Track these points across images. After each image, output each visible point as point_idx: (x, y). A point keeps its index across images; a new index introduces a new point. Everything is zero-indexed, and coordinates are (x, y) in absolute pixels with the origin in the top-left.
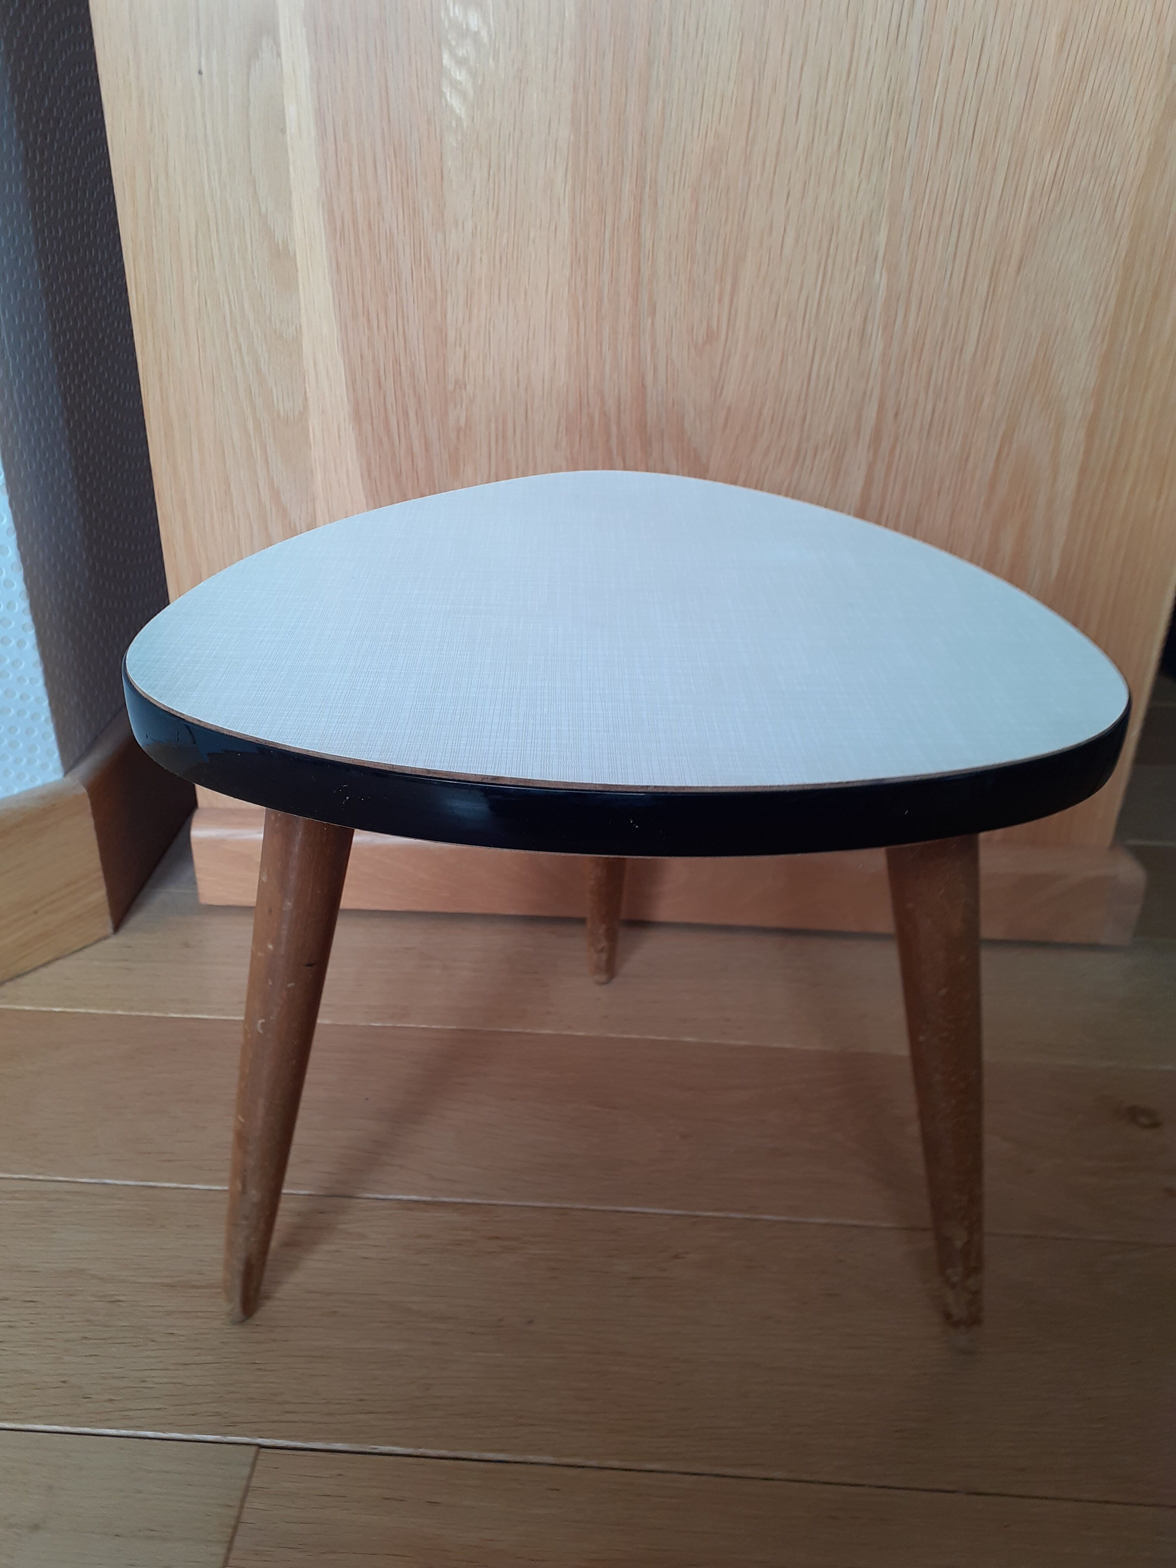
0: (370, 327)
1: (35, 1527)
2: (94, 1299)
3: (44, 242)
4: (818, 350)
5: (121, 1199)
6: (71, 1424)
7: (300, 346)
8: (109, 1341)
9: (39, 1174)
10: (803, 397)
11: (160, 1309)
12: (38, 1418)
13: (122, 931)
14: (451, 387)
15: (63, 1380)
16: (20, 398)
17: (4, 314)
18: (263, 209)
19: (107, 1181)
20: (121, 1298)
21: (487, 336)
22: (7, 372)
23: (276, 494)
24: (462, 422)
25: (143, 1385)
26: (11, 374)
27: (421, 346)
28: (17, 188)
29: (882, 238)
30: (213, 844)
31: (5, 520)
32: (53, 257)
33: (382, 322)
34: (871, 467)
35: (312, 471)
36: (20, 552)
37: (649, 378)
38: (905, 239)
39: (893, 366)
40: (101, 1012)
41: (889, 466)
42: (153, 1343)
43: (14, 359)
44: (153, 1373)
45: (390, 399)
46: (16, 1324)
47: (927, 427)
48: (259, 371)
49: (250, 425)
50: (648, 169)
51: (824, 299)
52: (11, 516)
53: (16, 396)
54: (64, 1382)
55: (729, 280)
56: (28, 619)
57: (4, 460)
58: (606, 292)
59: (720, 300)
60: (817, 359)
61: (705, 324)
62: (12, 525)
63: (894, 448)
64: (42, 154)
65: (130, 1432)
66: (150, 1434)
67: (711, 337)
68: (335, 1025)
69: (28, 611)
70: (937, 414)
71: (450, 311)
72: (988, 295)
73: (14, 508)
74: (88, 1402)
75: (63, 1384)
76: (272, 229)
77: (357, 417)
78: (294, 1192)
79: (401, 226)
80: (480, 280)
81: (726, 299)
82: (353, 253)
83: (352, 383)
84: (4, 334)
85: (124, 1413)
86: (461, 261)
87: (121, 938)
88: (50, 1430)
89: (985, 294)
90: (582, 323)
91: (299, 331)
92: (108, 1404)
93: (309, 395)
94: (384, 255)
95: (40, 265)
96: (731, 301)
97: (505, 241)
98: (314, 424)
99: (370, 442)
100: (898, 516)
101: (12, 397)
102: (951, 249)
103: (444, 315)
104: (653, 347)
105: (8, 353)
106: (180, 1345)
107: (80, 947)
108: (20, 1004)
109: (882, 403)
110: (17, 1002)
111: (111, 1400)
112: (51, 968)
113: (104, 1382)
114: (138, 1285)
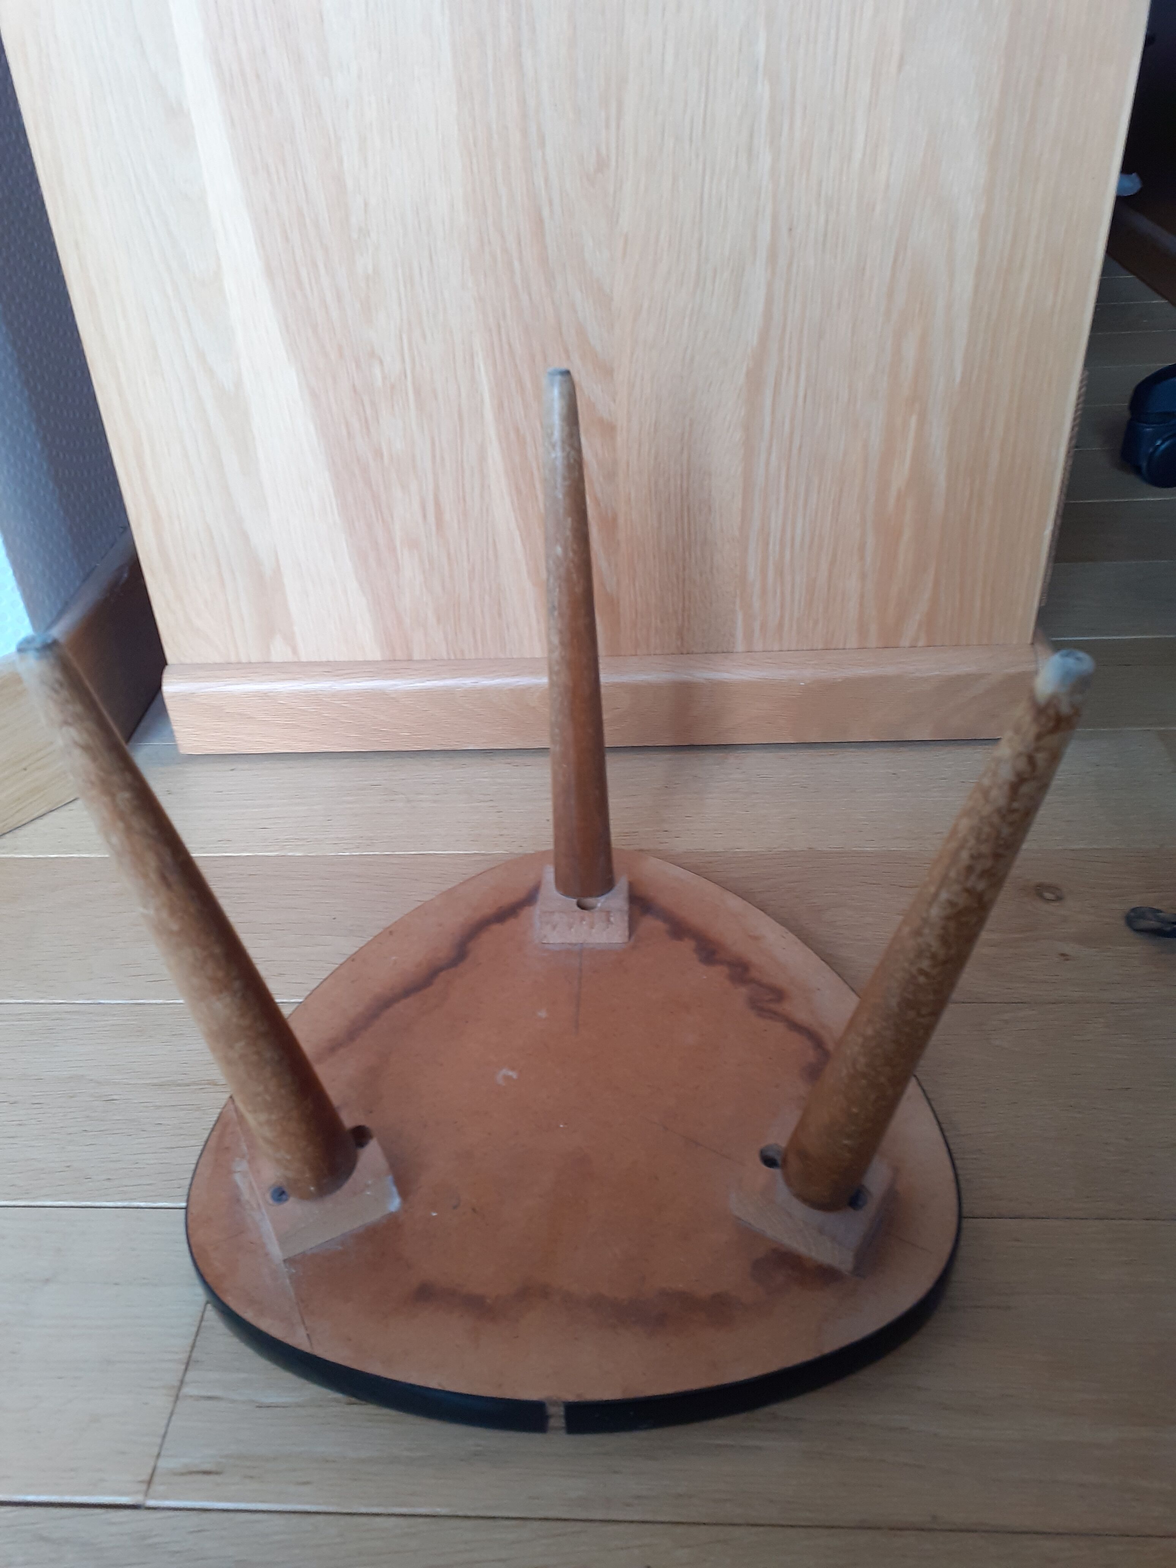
0: (270, 180)
1: (47, 1281)
2: (93, 1099)
4: (708, 172)
5: (114, 1015)
6: (74, 1199)
8: (106, 1132)
9: (42, 998)
10: (697, 220)
12: (47, 1196)
14: (355, 235)
15: (67, 1165)
18: (153, 67)
19: (101, 1001)
20: (115, 1097)
21: (384, 181)
23: (201, 355)
24: (370, 270)
25: (136, 1166)
27: (323, 195)
29: (760, 45)
30: (186, 697)
33: (282, 174)
34: (770, 285)
35: (233, 330)
37: (546, 213)
38: (782, 44)
39: (782, 179)
40: (93, 856)
41: (788, 283)
42: (143, 1132)
44: (145, 1156)
45: (299, 253)
46: (25, 1122)
47: (821, 241)
48: (170, 232)
49: (169, 288)
51: (709, 117)
54: (68, 1167)
55: (614, 105)
58: (494, 127)
59: (607, 127)
61: (594, 151)
63: (790, 265)
66: (142, 1204)
67: (602, 165)
70: (830, 227)
71: (345, 158)
72: (871, 99)
74: (89, 1182)
75: (68, 1169)
76: (164, 87)
77: (269, 272)
79: (288, 75)
80: (371, 125)
81: (613, 124)
82: (244, 104)
83: (260, 239)
85: (120, 1189)
86: (350, 106)
88: (57, 1205)
91: (203, 190)
92: (107, 1183)
93: (220, 253)
96: (618, 127)
98: (230, 283)
103: (341, 161)
104: (546, 180)
106: (168, 1133)
107: (72, 799)
108: (18, 853)
109: (775, 218)
110: (17, 851)
111: (109, 1179)
112: (46, 819)
113: (103, 1165)
114: (130, 1086)
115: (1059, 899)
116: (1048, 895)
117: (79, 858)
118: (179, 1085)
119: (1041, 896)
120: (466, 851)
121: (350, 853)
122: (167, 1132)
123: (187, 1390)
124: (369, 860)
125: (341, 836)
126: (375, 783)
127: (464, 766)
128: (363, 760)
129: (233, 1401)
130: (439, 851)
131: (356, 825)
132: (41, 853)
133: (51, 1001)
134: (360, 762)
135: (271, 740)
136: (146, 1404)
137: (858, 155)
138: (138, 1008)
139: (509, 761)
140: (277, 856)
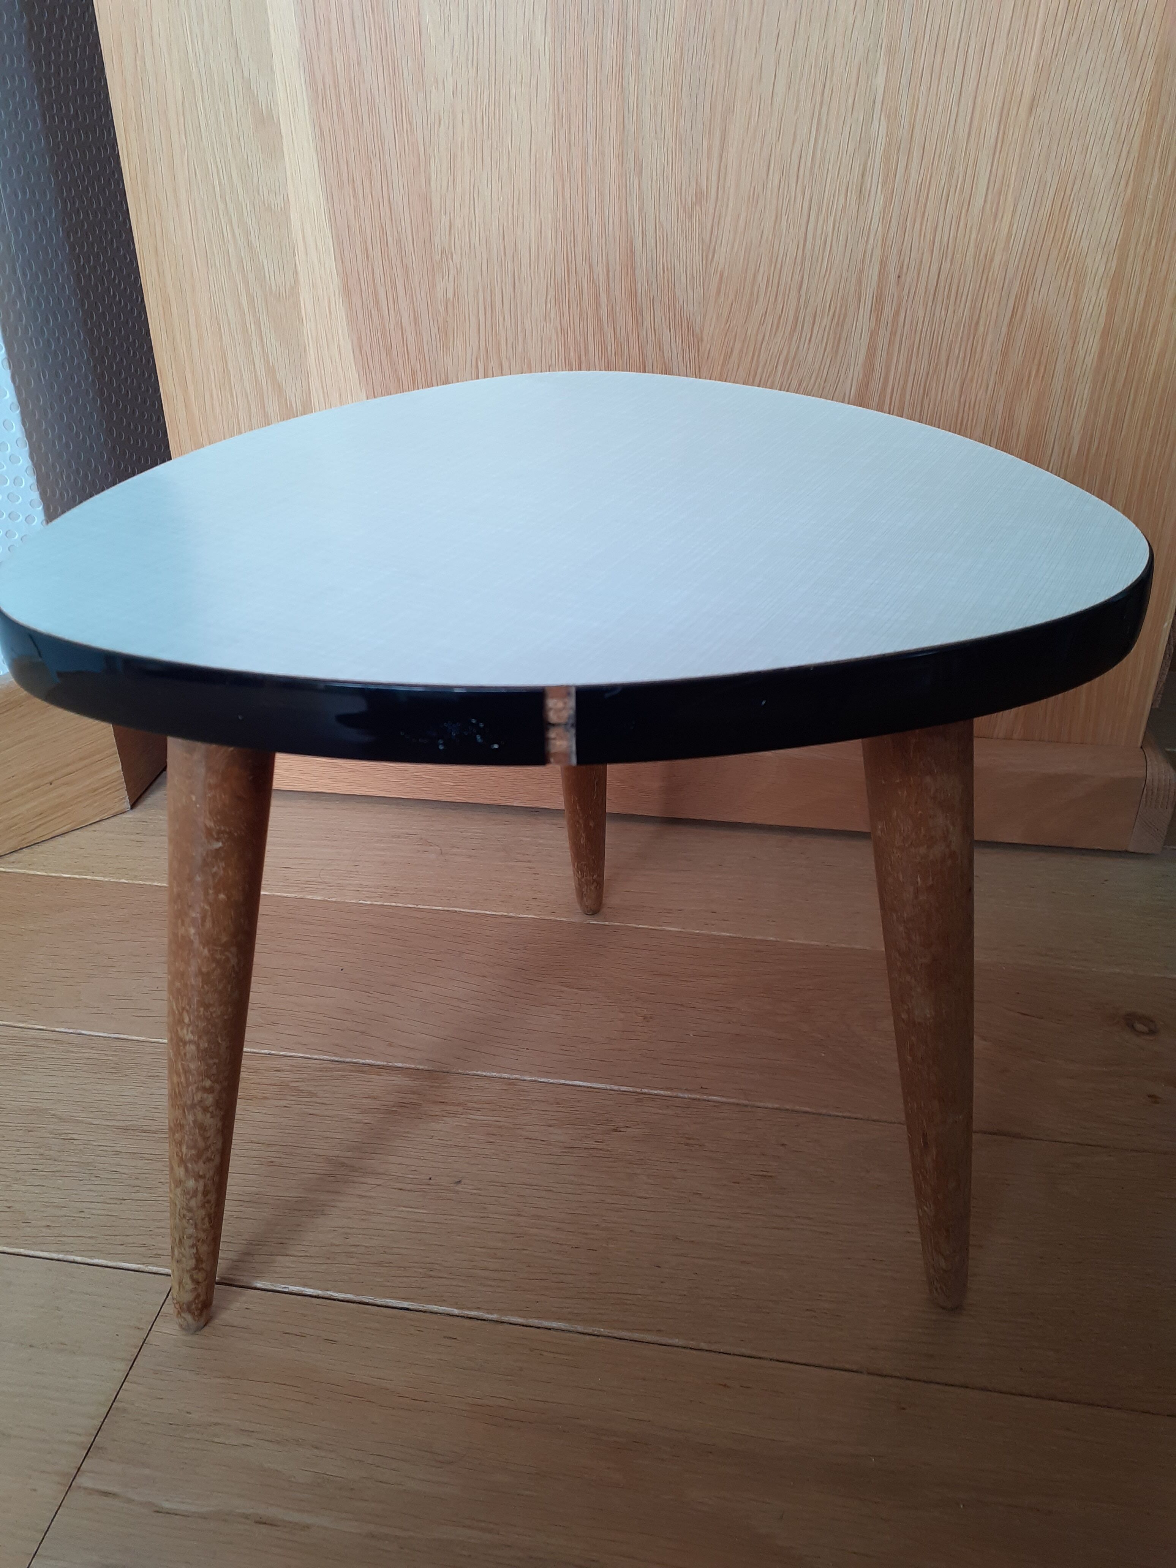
0: (355, 196)
2: (50, 1136)
3: (52, 118)
4: (814, 208)
5: (92, 1048)
7: (288, 219)
8: (57, 1174)
9: (23, 1022)
10: (799, 261)
11: (108, 1149)
13: (139, 807)
14: (437, 257)
15: (8, 1205)
16: (24, 275)
17: (4, 188)
18: (246, 74)
19: (83, 1032)
20: (75, 1137)
21: (472, 202)
22: (9, 248)
23: (271, 371)
24: (450, 295)
25: (81, 1215)
26: (14, 249)
27: (407, 215)
28: (20, 62)
29: (880, 80)
31: (8, 396)
32: (63, 134)
33: (367, 190)
34: (873, 334)
35: (305, 347)
36: (25, 429)
37: (638, 242)
38: (904, 81)
39: (894, 223)
41: (893, 333)
42: (96, 1179)
43: (17, 233)
44: (92, 1205)
45: (378, 271)
47: (932, 292)
48: (249, 244)
49: (244, 300)
50: (630, 15)
51: (818, 152)
52: (14, 393)
53: (19, 273)
54: (9, 1207)
55: (718, 134)
56: (35, 495)
57: (6, 335)
58: (590, 151)
59: (709, 155)
60: (812, 218)
61: (693, 184)
62: (15, 400)
63: (897, 314)
64: (50, 29)
65: (61, 1256)
67: (700, 197)
68: (324, 901)
69: (35, 487)
70: (943, 277)
71: (433, 177)
72: (996, 143)
73: (17, 384)
74: (27, 1227)
75: (8, 1210)
76: (256, 94)
77: (347, 292)
78: (255, 1051)
79: (381, 86)
80: (462, 143)
81: (716, 154)
82: (335, 117)
83: (340, 256)
84: (5, 209)
85: (58, 1238)
86: (442, 122)
87: (137, 814)
89: (993, 140)
90: (567, 185)
91: (287, 202)
92: (44, 1230)
93: (299, 268)
94: (366, 118)
95: (48, 143)
96: (721, 156)
97: (486, 101)
98: (305, 297)
99: (360, 317)
100: (904, 389)
101: (15, 272)
102: (955, 90)
103: (428, 182)
105: (9, 228)
106: (122, 1183)
107: (98, 820)
108: (33, 869)
109: (883, 264)
110: (31, 867)
111: (48, 1226)
112: (67, 837)
113: (45, 1209)
114: (93, 1126)
115: (1152, 1032)
116: (1139, 1027)
117: (92, 880)
118: (144, 1131)
119: (1133, 1027)
120: (495, 911)
121: (371, 901)
122: (121, 1181)
123: (83, 1481)
124: (391, 911)
125: (365, 883)
126: (411, 831)
127: (506, 823)
128: (403, 807)
129: (130, 1501)
130: (466, 908)
131: (384, 874)
132: (56, 871)
133: (30, 1026)
134: (400, 809)
135: (309, 778)
136: (35, 1490)
137: (978, 202)
138: (118, 1043)
139: (555, 822)
140: (295, 898)
